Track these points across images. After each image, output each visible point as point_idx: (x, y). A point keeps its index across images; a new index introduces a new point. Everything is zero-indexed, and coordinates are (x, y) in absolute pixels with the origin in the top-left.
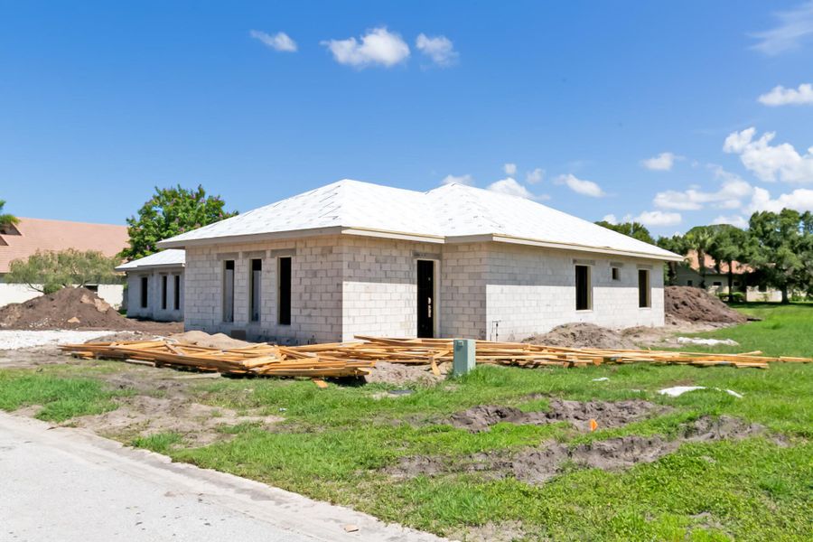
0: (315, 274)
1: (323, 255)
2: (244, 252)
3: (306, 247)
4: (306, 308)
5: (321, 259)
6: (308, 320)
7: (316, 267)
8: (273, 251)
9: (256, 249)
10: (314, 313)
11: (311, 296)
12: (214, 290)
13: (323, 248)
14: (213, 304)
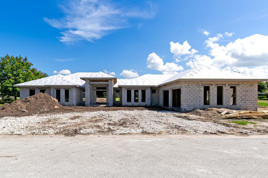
0: (247, 91)
1: (250, 86)
2: (215, 84)
3: (243, 84)
4: (243, 100)
5: (249, 87)
6: (244, 104)
7: (248, 89)
8: (229, 84)
9: (221, 83)
10: (246, 101)
11: (245, 97)
12: (200, 95)
13: (250, 84)
14: (200, 99)
